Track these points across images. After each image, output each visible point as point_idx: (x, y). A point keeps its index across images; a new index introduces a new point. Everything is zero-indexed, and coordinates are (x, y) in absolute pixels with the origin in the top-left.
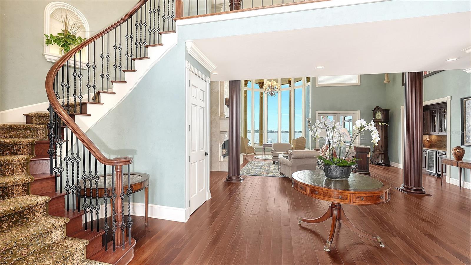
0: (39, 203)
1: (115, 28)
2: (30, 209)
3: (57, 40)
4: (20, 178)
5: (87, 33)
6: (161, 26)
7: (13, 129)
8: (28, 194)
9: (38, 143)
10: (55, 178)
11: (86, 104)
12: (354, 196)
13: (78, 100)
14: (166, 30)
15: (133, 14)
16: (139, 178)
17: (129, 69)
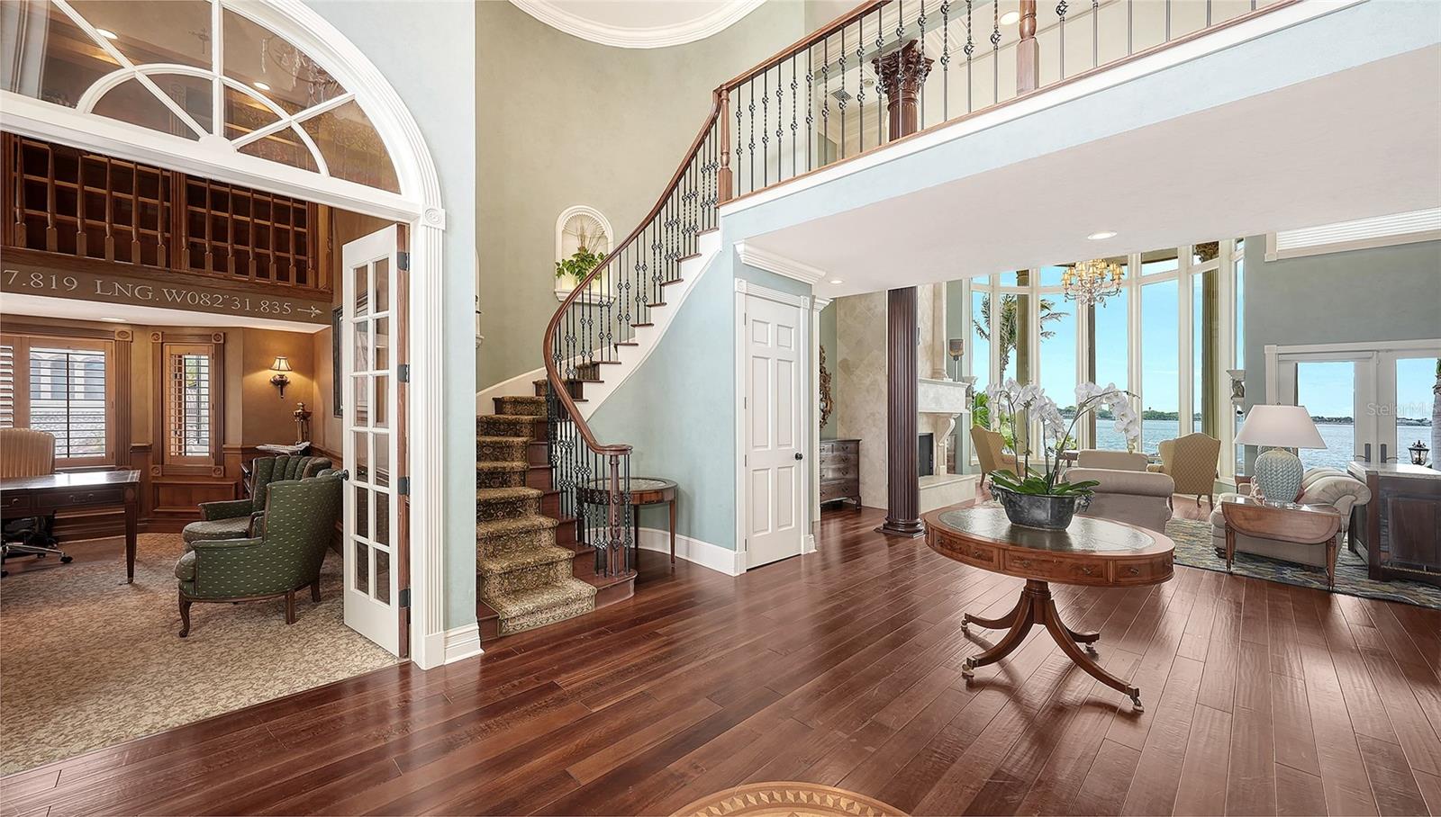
0: (531, 496)
1: (637, 236)
2: (523, 500)
3: (571, 266)
4: (518, 464)
5: (609, 245)
6: (699, 223)
7: (519, 402)
8: (524, 486)
9: (539, 422)
10: (551, 469)
11: (598, 364)
12: (1007, 556)
13: (587, 361)
14: (706, 227)
15: (661, 207)
16: (663, 484)
17: (658, 302)
